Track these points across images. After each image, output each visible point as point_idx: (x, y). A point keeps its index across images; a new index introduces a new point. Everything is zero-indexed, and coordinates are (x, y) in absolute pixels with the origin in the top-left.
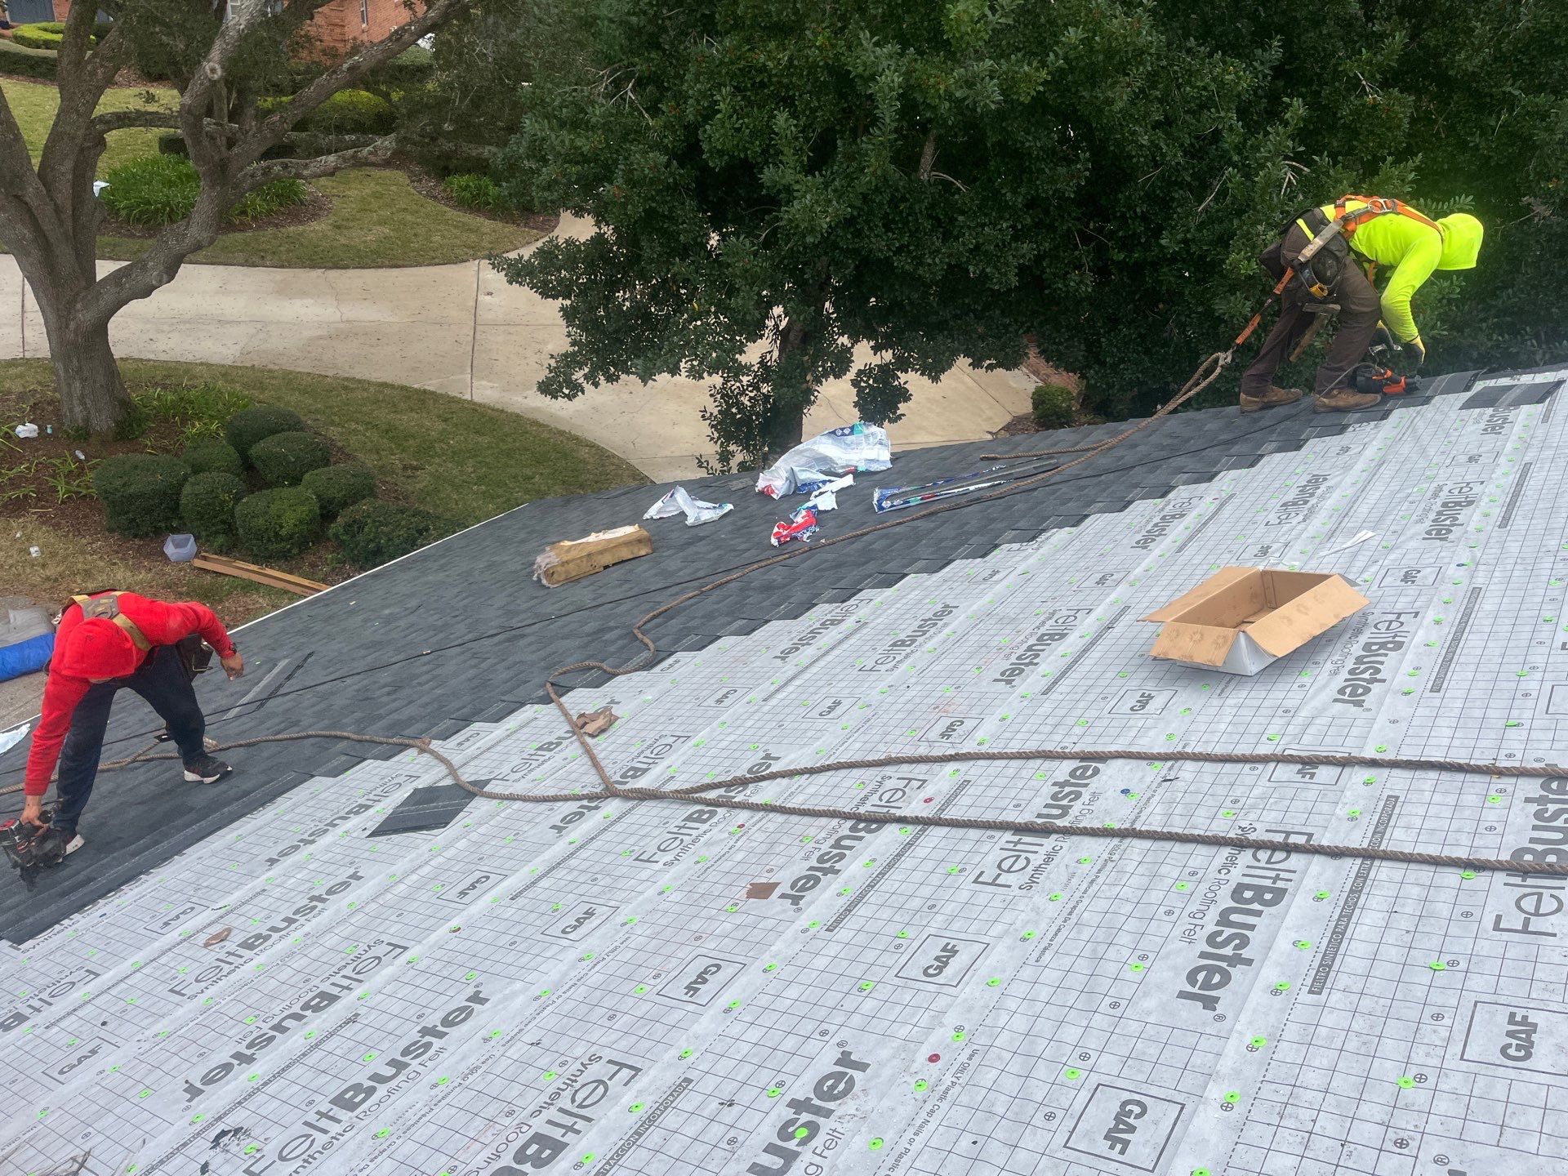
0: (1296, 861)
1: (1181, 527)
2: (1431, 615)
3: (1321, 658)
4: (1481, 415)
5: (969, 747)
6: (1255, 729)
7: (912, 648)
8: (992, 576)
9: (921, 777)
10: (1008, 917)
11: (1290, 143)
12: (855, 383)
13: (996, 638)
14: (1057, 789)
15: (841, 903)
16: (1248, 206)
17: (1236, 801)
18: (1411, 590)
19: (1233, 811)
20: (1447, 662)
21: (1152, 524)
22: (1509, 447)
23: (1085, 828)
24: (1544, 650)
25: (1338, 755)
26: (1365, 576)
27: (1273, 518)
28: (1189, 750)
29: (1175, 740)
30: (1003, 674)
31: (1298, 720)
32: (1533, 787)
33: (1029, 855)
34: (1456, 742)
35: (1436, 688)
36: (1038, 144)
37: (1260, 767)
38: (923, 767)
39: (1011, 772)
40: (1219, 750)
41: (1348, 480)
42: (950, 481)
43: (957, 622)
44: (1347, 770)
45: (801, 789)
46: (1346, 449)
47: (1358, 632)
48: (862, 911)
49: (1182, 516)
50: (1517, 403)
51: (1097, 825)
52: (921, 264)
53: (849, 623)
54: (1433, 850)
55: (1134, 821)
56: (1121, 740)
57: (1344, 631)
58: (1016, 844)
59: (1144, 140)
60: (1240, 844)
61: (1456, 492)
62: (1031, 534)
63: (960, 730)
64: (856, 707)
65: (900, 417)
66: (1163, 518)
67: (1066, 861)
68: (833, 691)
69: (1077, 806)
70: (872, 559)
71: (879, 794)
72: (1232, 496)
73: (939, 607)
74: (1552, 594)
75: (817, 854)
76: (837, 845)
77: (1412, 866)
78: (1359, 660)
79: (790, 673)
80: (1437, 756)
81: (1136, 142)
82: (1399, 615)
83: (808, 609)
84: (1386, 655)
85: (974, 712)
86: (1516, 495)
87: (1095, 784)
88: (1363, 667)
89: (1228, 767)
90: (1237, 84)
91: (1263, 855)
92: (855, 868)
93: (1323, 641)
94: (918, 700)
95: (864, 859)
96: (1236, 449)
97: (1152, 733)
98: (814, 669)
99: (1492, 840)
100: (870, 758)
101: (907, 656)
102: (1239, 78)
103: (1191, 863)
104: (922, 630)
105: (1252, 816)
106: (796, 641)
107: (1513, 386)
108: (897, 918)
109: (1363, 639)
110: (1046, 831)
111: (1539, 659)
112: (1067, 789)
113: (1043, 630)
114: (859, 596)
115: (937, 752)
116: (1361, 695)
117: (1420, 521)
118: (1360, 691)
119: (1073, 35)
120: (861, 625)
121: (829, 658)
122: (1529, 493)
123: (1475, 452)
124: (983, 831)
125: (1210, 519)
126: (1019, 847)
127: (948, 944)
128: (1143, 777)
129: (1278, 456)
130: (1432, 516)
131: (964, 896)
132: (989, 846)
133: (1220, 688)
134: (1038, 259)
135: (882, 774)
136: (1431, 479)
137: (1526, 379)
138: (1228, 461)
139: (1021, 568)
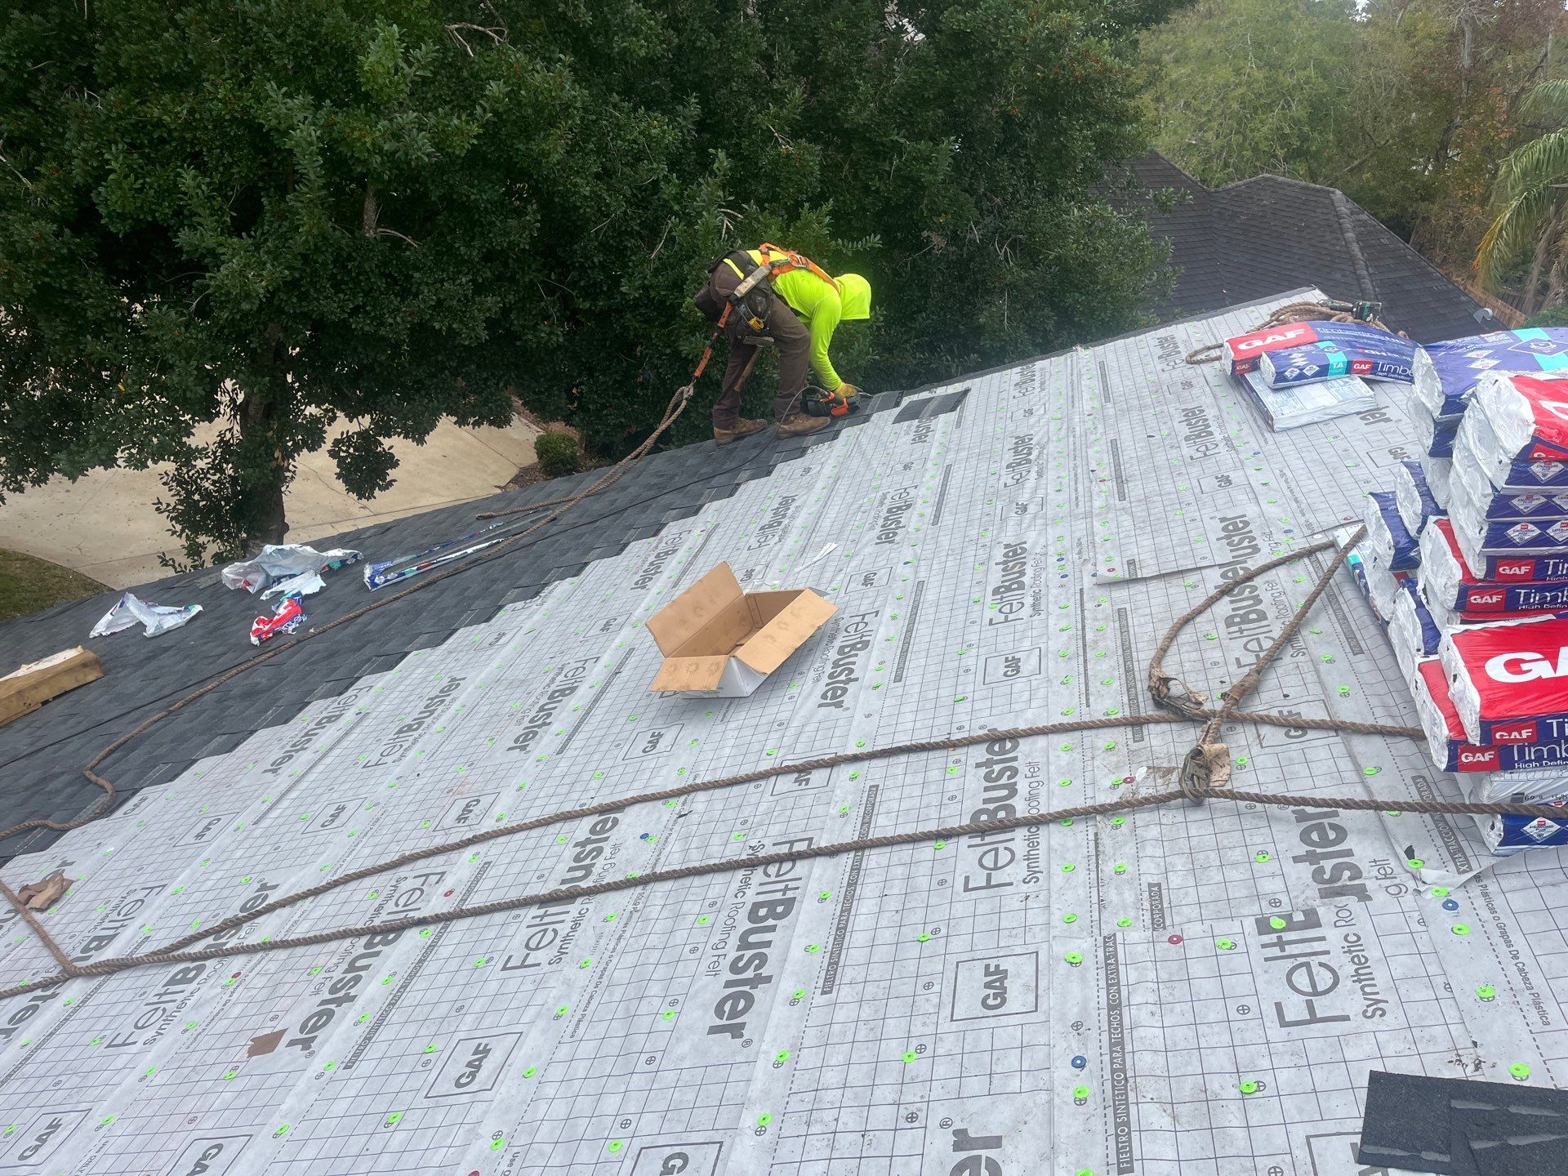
0: (801, 867)
1: (674, 562)
2: (888, 612)
3: (804, 668)
4: (909, 427)
5: (487, 826)
6: (756, 747)
7: (420, 731)
8: (497, 639)
9: (439, 870)
10: (539, 998)
11: (721, 193)
12: (333, 454)
13: (507, 704)
14: (579, 849)
15: (361, 1031)
16: (694, 252)
17: (746, 822)
18: (871, 591)
19: (743, 833)
20: (904, 653)
21: (648, 563)
22: (933, 453)
23: (608, 884)
24: (976, 628)
25: (826, 757)
26: (834, 585)
27: (753, 542)
28: (699, 781)
29: (686, 773)
30: (516, 741)
31: (792, 731)
32: (979, 753)
33: (555, 926)
34: (918, 725)
35: (898, 678)
36: (485, 197)
37: (763, 783)
38: (441, 859)
39: (531, 843)
40: (725, 775)
41: (813, 498)
42: (447, 546)
43: (465, 695)
44: (835, 769)
45: (305, 916)
46: (807, 470)
47: (833, 638)
48: (384, 1034)
49: (675, 551)
50: (935, 413)
51: (619, 877)
52: (382, 324)
53: (349, 716)
54: (909, 830)
55: (655, 864)
56: (636, 785)
57: (821, 639)
58: (542, 917)
59: (586, 191)
60: (751, 864)
61: (897, 498)
62: (533, 591)
63: (476, 810)
64: (362, 810)
65: (390, 484)
66: (658, 556)
67: (592, 923)
68: (335, 796)
69: (600, 863)
70: (368, 642)
71: (394, 899)
72: (717, 526)
73: (445, 682)
74: (978, 578)
75: (329, 984)
76: (352, 967)
77: (896, 848)
78: (836, 664)
79: (284, 787)
80: (903, 740)
81: (579, 192)
82: (864, 616)
83: (300, 710)
84: (856, 655)
85: (490, 788)
86: (942, 494)
87: (614, 836)
88: (839, 670)
89: (736, 789)
90: (663, 137)
91: (772, 869)
92: (373, 989)
93: (805, 652)
94: (429, 787)
95: (383, 976)
96: (714, 482)
97: (664, 772)
98: (312, 777)
99: (953, 808)
100: (382, 862)
101: (415, 741)
102: (664, 132)
103: (710, 894)
104: (429, 710)
105: (760, 833)
106: (288, 748)
107: (931, 399)
108: (423, 1032)
109: (837, 644)
110: (570, 897)
111: (973, 638)
112: (589, 847)
113: (553, 687)
114: (359, 684)
115: (454, 839)
116: (840, 696)
117: (872, 528)
118: (839, 692)
119: (495, 88)
120: (362, 716)
121: (328, 760)
122: (952, 491)
123: (908, 460)
124: (508, 913)
125: (699, 551)
126: (546, 920)
127: (480, 1045)
128: (660, 817)
129: (753, 483)
130: (881, 522)
131: (493, 987)
132: (516, 926)
133: (721, 715)
134: (506, 312)
135: (396, 877)
136: (877, 489)
137: (941, 391)
138: (709, 494)
139: (527, 626)
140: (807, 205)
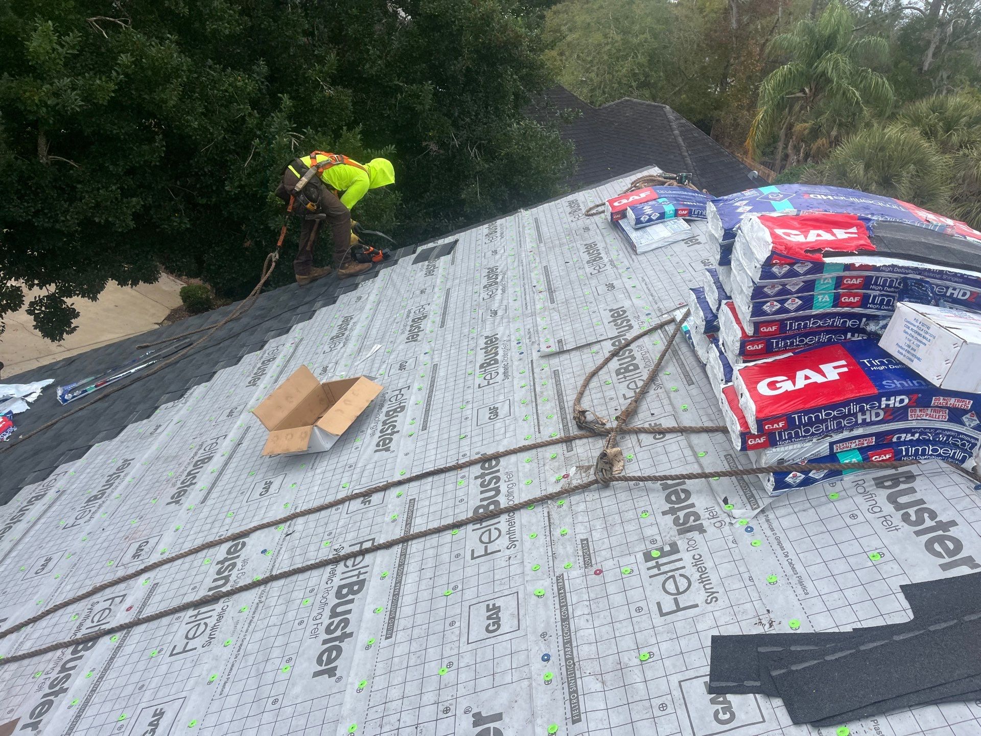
0: (368, 558)
1: (274, 366)
2: (416, 386)
3: (364, 428)
4: (423, 266)
5: (155, 558)
6: (335, 483)
7: (103, 499)
8: (156, 430)
9: (122, 594)
10: (196, 673)
12: (30, 312)
13: (165, 474)
14: (220, 566)
15: (73, 712)
16: (273, 161)
17: (331, 533)
18: (405, 374)
19: (329, 541)
20: (427, 411)
21: (256, 369)
22: (438, 281)
23: (241, 587)
24: (471, 391)
25: (381, 485)
26: (381, 372)
27: (327, 349)
28: (298, 510)
29: (289, 506)
30: (172, 498)
31: (358, 470)
32: (476, 470)
33: (205, 621)
34: (439, 456)
35: (424, 428)
36: (123, 131)
37: (340, 506)
38: (122, 586)
39: (187, 566)
40: (316, 504)
41: (364, 316)
42: (116, 369)
43: (134, 470)
44: (387, 492)
45: (27, 638)
46: (359, 298)
47: (382, 406)
48: (89, 712)
49: (274, 359)
50: (438, 256)
51: (248, 581)
52: (57, 221)
53: (51, 494)
54: (435, 525)
55: (272, 569)
56: (256, 518)
57: (374, 408)
58: (196, 616)
59: (195, 124)
60: (336, 561)
61: (417, 312)
62: (179, 394)
63: (146, 549)
64: (63, 559)
65: (75, 329)
66: (263, 363)
67: (231, 615)
68: (44, 552)
69: (235, 573)
70: (62, 442)
71: (90, 618)
72: (301, 340)
73: (120, 463)
74: (470, 359)
75: (48, 683)
76: (64, 669)
77: (428, 537)
78: (384, 423)
79: (8, 548)
80: (430, 467)
81: (190, 126)
82: (401, 390)
83: (15, 494)
84: (397, 416)
85: (155, 533)
86: (445, 308)
87: (244, 554)
88: (387, 427)
89: (323, 513)
90: (246, 88)
91: (350, 562)
92: (79, 683)
93: (364, 417)
94: (112, 537)
95: (86, 672)
96: (298, 311)
97: (274, 507)
98: (26, 540)
99: (463, 507)
100: (80, 593)
101: (100, 506)
102: (246, 84)
103: (310, 585)
104: (109, 484)
105: (341, 540)
106: (8, 522)
107: (435, 247)
108: (116, 707)
109: (385, 410)
110: (215, 599)
111: (469, 397)
112: (227, 564)
113: (196, 458)
114: (57, 471)
115: (131, 571)
116: (389, 443)
117: (403, 333)
118: (388, 441)
119: (124, 58)
120: (61, 493)
121: (37, 527)
122: (451, 305)
123: (423, 287)
124: (171, 617)
125: (291, 357)
126: (199, 617)
127: (157, 710)
128: (273, 538)
129: (324, 309)
130: (408, 328)
131: (164, 669)
132: (178, 624)
133: (311, 464)
134: (147, 208)
135: (91, 602)
136: (404, 307)
137: (441, 242)
138: (296, 319)
139: (176, 419)
140: (345, 128)
